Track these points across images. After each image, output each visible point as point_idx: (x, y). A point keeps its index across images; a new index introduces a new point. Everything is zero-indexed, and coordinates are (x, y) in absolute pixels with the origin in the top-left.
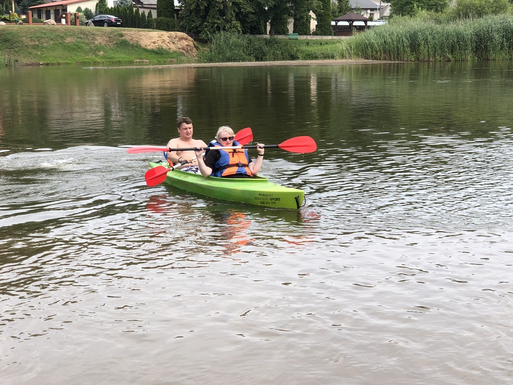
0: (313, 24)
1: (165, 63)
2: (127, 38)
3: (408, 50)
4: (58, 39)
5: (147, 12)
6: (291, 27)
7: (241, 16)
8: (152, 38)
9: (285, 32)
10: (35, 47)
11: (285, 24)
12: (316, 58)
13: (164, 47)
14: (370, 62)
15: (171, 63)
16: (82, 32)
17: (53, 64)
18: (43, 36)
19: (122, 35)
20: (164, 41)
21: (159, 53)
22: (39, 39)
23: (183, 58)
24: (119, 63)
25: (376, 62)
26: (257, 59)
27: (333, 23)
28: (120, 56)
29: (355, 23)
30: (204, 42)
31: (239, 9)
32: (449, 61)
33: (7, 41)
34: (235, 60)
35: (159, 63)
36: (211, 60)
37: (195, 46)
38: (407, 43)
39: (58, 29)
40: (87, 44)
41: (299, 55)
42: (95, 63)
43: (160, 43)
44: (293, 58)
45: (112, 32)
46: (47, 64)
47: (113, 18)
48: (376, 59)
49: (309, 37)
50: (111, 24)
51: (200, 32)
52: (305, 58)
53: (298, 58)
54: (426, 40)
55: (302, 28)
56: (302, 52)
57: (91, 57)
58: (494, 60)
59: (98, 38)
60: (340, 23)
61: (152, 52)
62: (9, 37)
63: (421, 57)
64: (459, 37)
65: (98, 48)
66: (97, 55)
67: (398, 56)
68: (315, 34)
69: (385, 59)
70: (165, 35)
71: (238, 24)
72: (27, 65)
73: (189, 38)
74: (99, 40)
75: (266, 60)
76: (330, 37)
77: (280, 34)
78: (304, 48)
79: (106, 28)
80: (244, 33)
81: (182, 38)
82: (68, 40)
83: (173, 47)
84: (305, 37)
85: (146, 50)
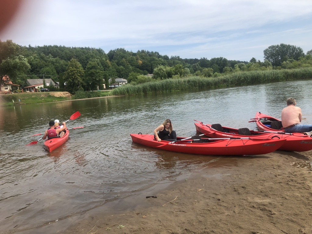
0: (105, 87)
1: (62, 101)
2: (51, 94)
3: (126, 92)
4: (30, 96)
5: (56, 87)
6: (98, 88)
7: (83, 86)
8: (58, 94)
9: (97, 90)
10: (23, 99)
11: (96, 87)
13: (62, 96)
14: (117, 96)
15: (64, 100)
16: (37, 94)
17: (29, 104)
19: (49, 94)
20: (61, 95)
21: (61, 98)
22: (24, 97)
23: (67, 99)
24: (49, 102)
26: (89, 98)
27: (110, 86)
28: (49, 99)
29: (116, 86)
30: (73, 94)
31: (83, 84)
32: (137, 95)
34: (83, 98)
35: (60, 101)
36: (76, 99)
37: (71, 95)
38: (126, 91)
39: (30, 93)
40: (39, 97)
42: (42, 102)
43: (60, 95)
44: (99, 96)
45: (46, 93)
46: (27, 104)
47: (47, 89)
49: (103, 91)
50: (46, 91)
51: (72, 91)
52: (102, 96)
54: (130, 90)
55: (101, 88)
56: (101, 95)
57: (40, 101)
58: (148, 94)
59: (42, 95)
60: (112, 86)
61: (58, 98)
62: (15, 97)
63: (130, 94)
64: (139, 88)
65: (42, 98)
66: (42, 100)
67: (124, 94)
68: (105, 89)
70: (62, 93)
71: (83, 88)
73: (69, 93)
74: (42, 96)
75: (91, 97)
76: (109, 90)
77: (95, 90)
78: (102, 93)
79: (45, 92)
80: (85, 90)
81: (67, 93)
82: (33, 96)
83: (64, 96)
84: (102, 91)
85: (56, 97)
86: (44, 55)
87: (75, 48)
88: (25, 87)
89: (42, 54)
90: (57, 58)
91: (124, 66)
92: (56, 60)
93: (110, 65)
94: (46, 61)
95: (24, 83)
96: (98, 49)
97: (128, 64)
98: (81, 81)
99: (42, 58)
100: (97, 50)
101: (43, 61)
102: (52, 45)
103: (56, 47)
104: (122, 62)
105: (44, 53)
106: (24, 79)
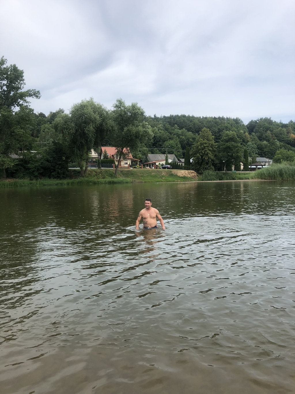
0: (242, 167)
1: (186, 181)
2: (173, 173)
3: (279, 176)
4: (149, 173)
5: (181, 164)
6: (233, 168)
7: (214, 165)
8: (182, 173)
9: (231, 170)
10: (142, 176)
11: (231, 167)
12: (243, 179)
13: (186, 176)
14: (263, 180)
15: (188, 181)
16: (158, 171)
17: (147, 182)
18: (144, 172)
19: (171, 172)
20: (186, 174)
21: (184, 178)
22: (143, 173)
23: (193, 179)
24: (170, 181)
25: (266, 180)
26: (220, 180)
27: (250, 167)
28: (170, 179)
29: (258, 167)
30: (201, 174)
31: (214, 162)
33: (132, 174)
34: (212, 180)
35: (184, 181)
36: (203, 180)
37: (197, 175)
39: (150, 170)
40: (159, 175)
41: (236, 178)
42: (162, 182)
43: (184, 174)
44: (234, 179)
45: (168, 171)
46: (145, 182)
47: (169, 166)
48: (265, 179)
49: (240, 172)
50: (168, 168)
51: (199, 170)
52: (238, 179)
53: (236, 179)
54: (286, 172)
55: (238, 168)
57: (160, 179)
59: (163, 173)
60: (252, 167)
61: (182, 177)
62: (133, 173)
63: (284, 179)
65: (163, 176)
66: (162, 179)
67: (275, 178)
68: (243, 171)
69: (269, 179)
70: (187, 171)
71: (213, 167)
72: (138, 182)
73: (195, 172)
74: (163, 174)
75: (223, 180)
76: (248, 172)
77: (229, 171)
78: (238, 176)
79: (166, 170)
80: (215, 170)
81: (193, 173)
82: (153, 174)
83: (189, 176)
84: (238, 172)
85: (179, 177)
86: (169, 127)
87: (206, 118)
88: (145, 163)
89: (168, 126)
90: (184, 129)
91: (268, 141)
92: (182, 133)
93: (249, 139)
94: (171, 133)
95: (145, 158)
96: (235, 118)
97: (274, 139)
98: (212, 157)
99: (166, 129)
100: (234, 120)
101: (168, 133)
102: (180, 115)
103: (184, 116)
104: (266, 136)
105: (170, 124)
106: (145, 154)
